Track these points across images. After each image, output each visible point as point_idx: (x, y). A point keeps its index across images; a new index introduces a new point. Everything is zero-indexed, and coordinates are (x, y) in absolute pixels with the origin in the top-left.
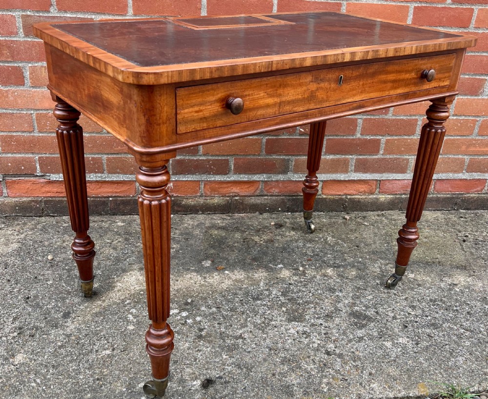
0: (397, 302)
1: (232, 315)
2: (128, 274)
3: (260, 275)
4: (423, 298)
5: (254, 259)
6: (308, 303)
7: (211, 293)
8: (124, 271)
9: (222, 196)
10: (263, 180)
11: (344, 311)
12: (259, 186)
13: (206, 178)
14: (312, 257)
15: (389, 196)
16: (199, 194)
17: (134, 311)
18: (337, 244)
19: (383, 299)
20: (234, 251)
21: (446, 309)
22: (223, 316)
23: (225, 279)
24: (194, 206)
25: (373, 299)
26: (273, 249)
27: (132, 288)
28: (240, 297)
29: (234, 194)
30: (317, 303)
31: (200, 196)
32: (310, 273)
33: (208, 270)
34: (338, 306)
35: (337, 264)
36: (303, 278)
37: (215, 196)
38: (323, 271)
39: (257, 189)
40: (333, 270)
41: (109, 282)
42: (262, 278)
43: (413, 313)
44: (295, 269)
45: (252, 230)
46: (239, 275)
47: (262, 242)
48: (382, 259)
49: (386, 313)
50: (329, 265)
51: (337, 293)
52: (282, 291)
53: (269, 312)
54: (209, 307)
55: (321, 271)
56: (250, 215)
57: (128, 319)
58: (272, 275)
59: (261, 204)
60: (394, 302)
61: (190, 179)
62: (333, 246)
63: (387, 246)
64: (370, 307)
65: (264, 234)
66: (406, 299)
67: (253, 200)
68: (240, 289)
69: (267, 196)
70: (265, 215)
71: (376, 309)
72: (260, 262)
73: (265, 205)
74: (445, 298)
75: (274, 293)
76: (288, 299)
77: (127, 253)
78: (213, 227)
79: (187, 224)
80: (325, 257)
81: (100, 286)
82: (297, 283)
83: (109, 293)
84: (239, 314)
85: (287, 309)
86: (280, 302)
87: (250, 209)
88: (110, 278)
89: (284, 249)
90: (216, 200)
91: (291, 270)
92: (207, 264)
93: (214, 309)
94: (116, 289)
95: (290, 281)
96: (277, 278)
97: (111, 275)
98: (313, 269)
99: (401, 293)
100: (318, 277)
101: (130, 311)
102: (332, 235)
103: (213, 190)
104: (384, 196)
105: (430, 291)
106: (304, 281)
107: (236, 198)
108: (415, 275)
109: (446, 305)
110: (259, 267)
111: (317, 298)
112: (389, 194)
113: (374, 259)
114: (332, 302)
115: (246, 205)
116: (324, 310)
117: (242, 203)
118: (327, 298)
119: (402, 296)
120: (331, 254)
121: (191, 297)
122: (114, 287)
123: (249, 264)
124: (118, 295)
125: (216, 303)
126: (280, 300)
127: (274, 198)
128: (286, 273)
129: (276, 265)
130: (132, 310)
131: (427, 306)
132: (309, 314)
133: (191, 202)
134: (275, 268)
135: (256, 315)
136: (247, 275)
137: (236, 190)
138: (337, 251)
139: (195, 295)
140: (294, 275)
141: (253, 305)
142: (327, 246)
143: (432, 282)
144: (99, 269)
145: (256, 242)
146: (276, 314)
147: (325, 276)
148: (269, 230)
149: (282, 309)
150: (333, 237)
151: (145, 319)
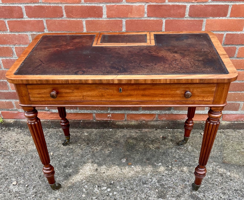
0: (216, 190)
1: (131, 192)
2: (86, 165)
3: (149, 169)
4: (231, 188)
5: (148, 159)
6: (170, 187)
7: (123, 178)
8: (85, 163)
9: (136, 121)
10: (158, 113)
11: (187, 194)
12: (155, 116)
13: (128, 112)
14: (178, 159)
15: (228, 122)
16: (124, 120)
17: (86, 186)
18: (193, 151)
19: (209, 187)
20: (138, 153)
21: (242, 196)
22: (127, 192)
23: (131, 170)
24: (122, 125)
25: (204, 187)
26: (158, 153)
27: (87, 173)
28: (137, 182)
29: (142, 120)
30: (174, 188)
31: (125, 121)
32: (175, 169)
33: (124, 165)
34: (185, 190)
35: (190, 164)
36: (170, 172)
37: (133, 121)
38: (182, 168)
39: (155, 118)
40: (187, 168)
41: (77, 169)
42: (149, 171)
43: (223, 197)
44: (167, 167)
45: (150, 140)
46: (138, 168)
47: (153, 149)
48: (215, 162)
49: (209, 197)
50: (186, 164)
51: (186, 183)
52: (158, 179)
53: (149, 192)
54: (121, 187)
55: (180, 168)
56: (150, 130)
57: (83, 191)
58: (155, 169)
59: (157, 125)
60: (214, 190)
61: (119, 113)
62: (190, 153)
63: (220, 153)
64: (201, 192)
65: (155, 143)
66: (222, 188)
67: (152, 123)
68: (138, 177)
69: (160, 121)
70: (159, 131)
71: (204, 193)
72: (150, 161)
73: (159, 126)
74: (243, 189)
75: (154, 180)
76: (160, 185)
77: (87, 152)
78: (130, 138)
79: (118, 135)
80: (184, 159)
81: (72, 171)
82: (166, 175)
83: (76, 175)
84: (134, 192)
85: (159, 191)
86: (156, 186)
87: (151, 127)
88: (77, 167)
89: (164, 153)
90: (133, 123)
91: (165, 167)
92: (124, 161)
93: (123, 188)
94: (79, 173)
95: (163, 174)
96: (157, 172)
97: (78, 165)
98: (177, 167)
99: (220, 185)
100: (178, 172)
101: (85, 187)
102: (191, 146)
103: (132, 118)
104: (224, 122)
105: (236, 184)
106: (171, 174)
107: (143, 122)
108: (231, 173)
109: (243, 193)
110: (149, 164)
111: (175, 185)
112: (228, 121)
113: (211, 162)
114: (182, 188)
115: (148, 125)
116: (177, 193)
117: (147, 124)
118: (180, 185)
119: (220, 186)
120: (188, 158)
121: (113, 180)
122: (79, 172)
123: (144, 162)
124: (80, 177)
125: (125, 185)
126: (156, 185)
127: (163, 122)
128: (162, 169)
129: (158, 164)
130: (85, 186)
131: (232, 194)
132: (169, 194)
133: (120, 123)
134: (157, 165)
135: (142, 193)
136: (142, 169)
137: (143, 118)
138: (191, 156)
139: (115, 179)
140: (166, 170)
141: (142, 187)
142: (187, 153)
143: (239, 178)
144: (73, 161)
145: (150, 148)
146: (152, 193)
147: (182, 171)
148: (159, 141)
149: (156, 190)
150: (192, 146)
151: (91, 191)
